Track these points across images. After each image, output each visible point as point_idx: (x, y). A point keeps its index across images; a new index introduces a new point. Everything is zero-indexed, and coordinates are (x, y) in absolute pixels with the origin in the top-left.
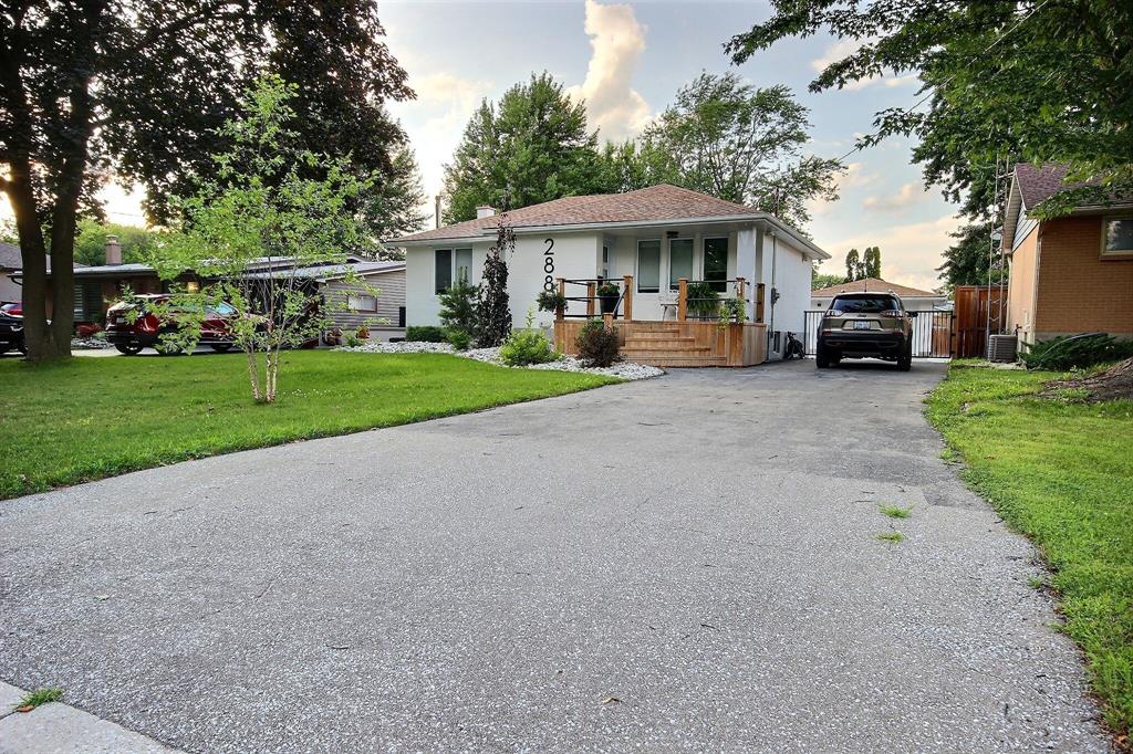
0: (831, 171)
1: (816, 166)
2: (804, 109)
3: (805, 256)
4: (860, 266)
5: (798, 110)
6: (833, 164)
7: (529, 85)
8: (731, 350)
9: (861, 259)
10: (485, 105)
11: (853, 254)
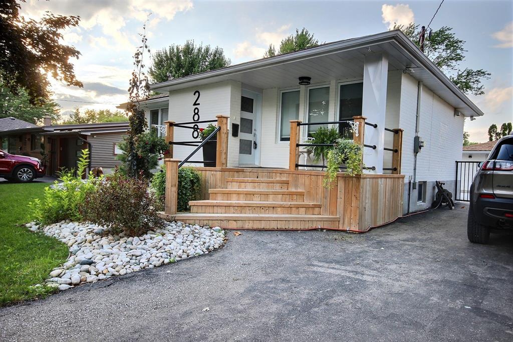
0: (479, 77)
1: (469, 73)
2: (461, 42)
3: (456, 111)
4: (498, 134)
5: (456, 42)
6: (480, 73)
7: (295, 35)
8: (345, 210)
9: (499, 130)
10: (271, 48)
11: (493, 127)
